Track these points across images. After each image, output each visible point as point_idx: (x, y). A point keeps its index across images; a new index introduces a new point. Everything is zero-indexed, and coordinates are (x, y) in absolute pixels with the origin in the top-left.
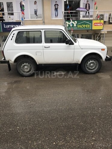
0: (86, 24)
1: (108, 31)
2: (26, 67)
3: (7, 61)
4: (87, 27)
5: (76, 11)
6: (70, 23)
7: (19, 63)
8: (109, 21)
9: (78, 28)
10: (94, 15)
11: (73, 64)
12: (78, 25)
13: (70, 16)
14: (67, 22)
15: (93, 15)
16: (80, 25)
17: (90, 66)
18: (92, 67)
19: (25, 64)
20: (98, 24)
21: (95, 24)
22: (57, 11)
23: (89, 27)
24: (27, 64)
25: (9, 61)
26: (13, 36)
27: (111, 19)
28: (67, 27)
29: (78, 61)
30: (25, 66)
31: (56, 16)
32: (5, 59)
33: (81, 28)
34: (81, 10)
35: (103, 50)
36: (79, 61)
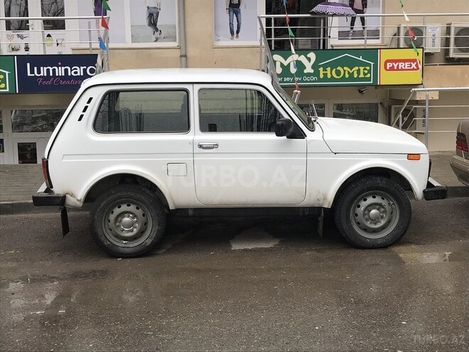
0: (352, 64)
1: (441, 92)
2: (126, 219)
3: (58, 197)
4: (356, 76)
5: (313, 13)
6: (290, 59)
7: (102, 205)
8: (447, 52)
9: (320, 80)
10: (383, 28)
11: (304, 209)
12: (321, 69)
13: (291, 33)
14: (277, 57)
15: (380, 29)
16: (329, 69)
17: (369, 219)
18: (375, 221)
19: (124, 208)
20: (401, 65)
21: (389, 65)
22: (237, 13)
23: (365, 74)
24: (132, 208)
25: (64, 198)
26: (86, 107)
27: (452, 47)
28: (279, 76)
29: (321, 197)
30: (122, 214)
31: (232, 33)
32: (49, 190)
33: (333, 79)
34: (330, 9)
35: (413, 157)
36: (325, 199)
